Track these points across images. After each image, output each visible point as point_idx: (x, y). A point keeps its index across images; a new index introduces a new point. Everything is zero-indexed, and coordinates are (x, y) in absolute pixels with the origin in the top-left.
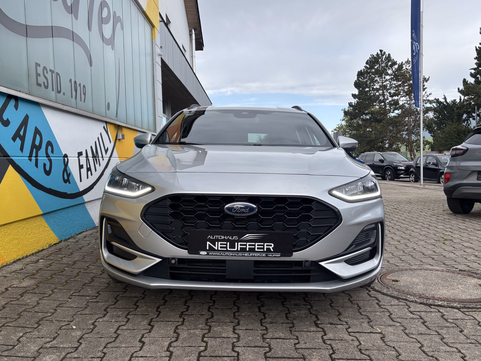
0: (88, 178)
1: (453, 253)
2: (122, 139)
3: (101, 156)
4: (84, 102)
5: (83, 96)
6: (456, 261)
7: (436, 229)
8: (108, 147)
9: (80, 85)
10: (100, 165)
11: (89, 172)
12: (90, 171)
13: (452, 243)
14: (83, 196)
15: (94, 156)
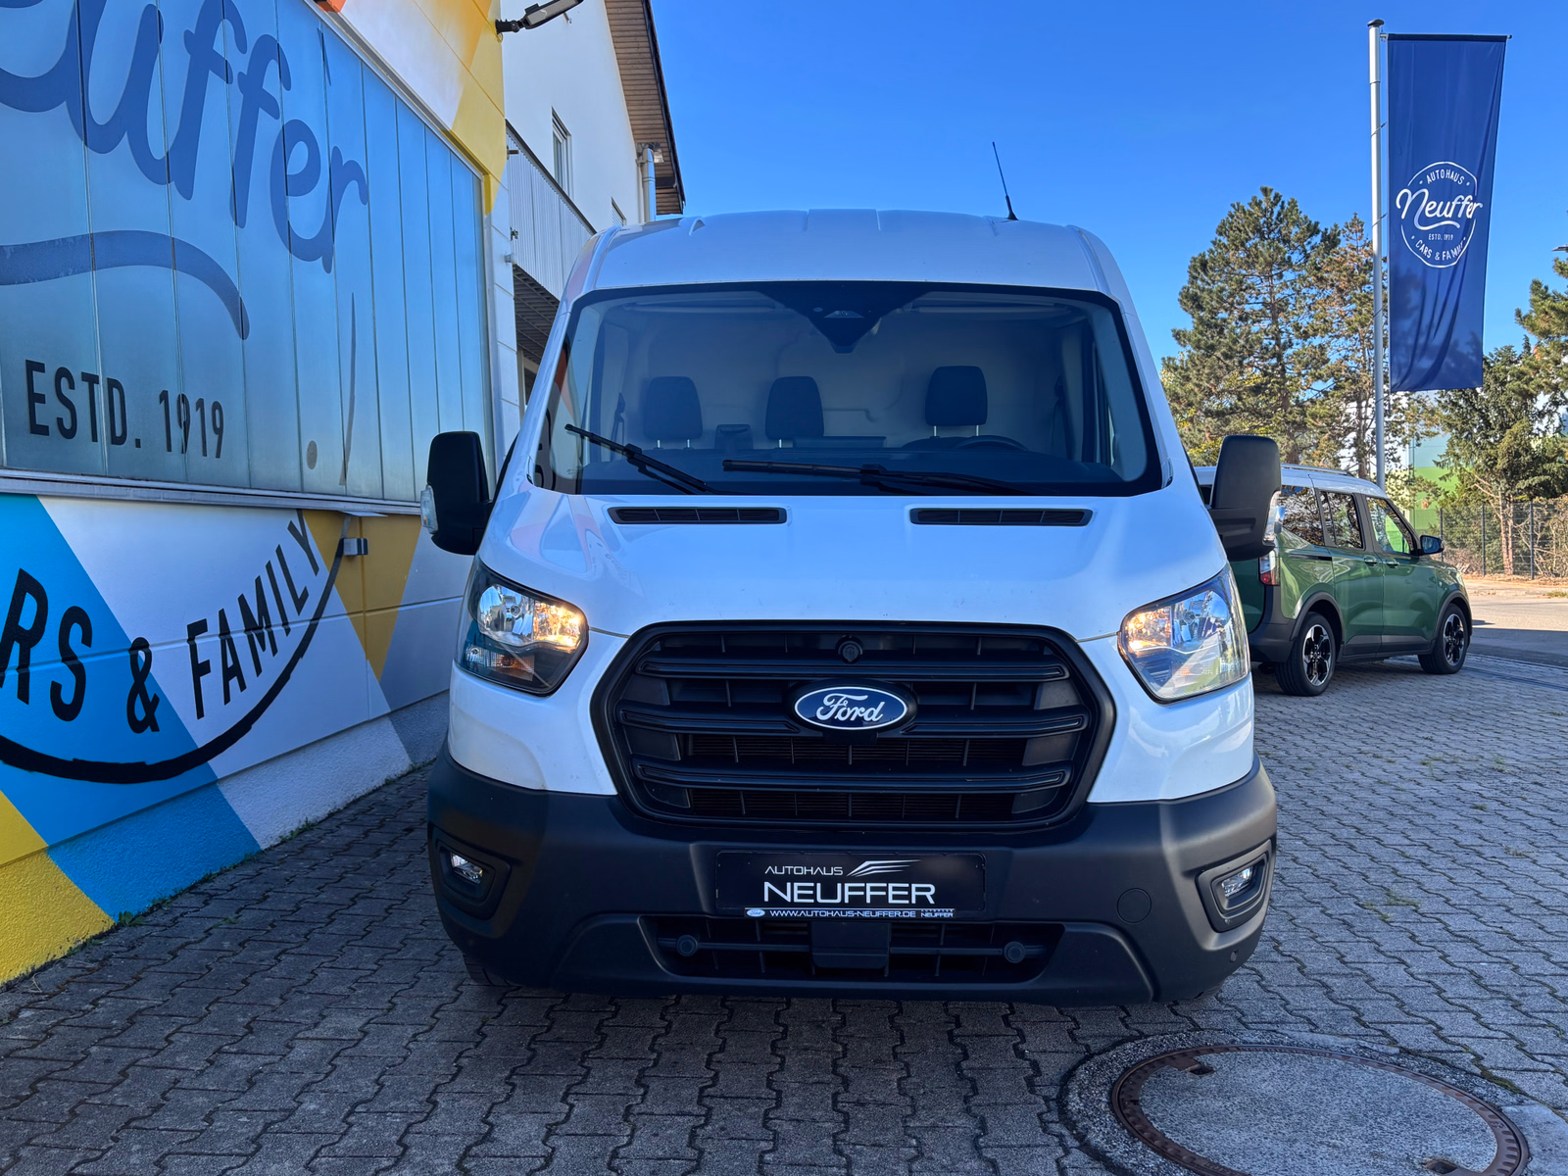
0: (227, 699)
1: (1404, 963)
2: (360, 554)
3: (281, 623)
4: (218, 456)
5: (212, 440)
6: (1401, 1005)
7: (1376, 851)
8: (305, 589)
9: (200, 404)
10: (275, 651)
11: (234, 683)
12: (235, 678)
13: (1415, 916)
14: (209, 762)
15: (250, 625)
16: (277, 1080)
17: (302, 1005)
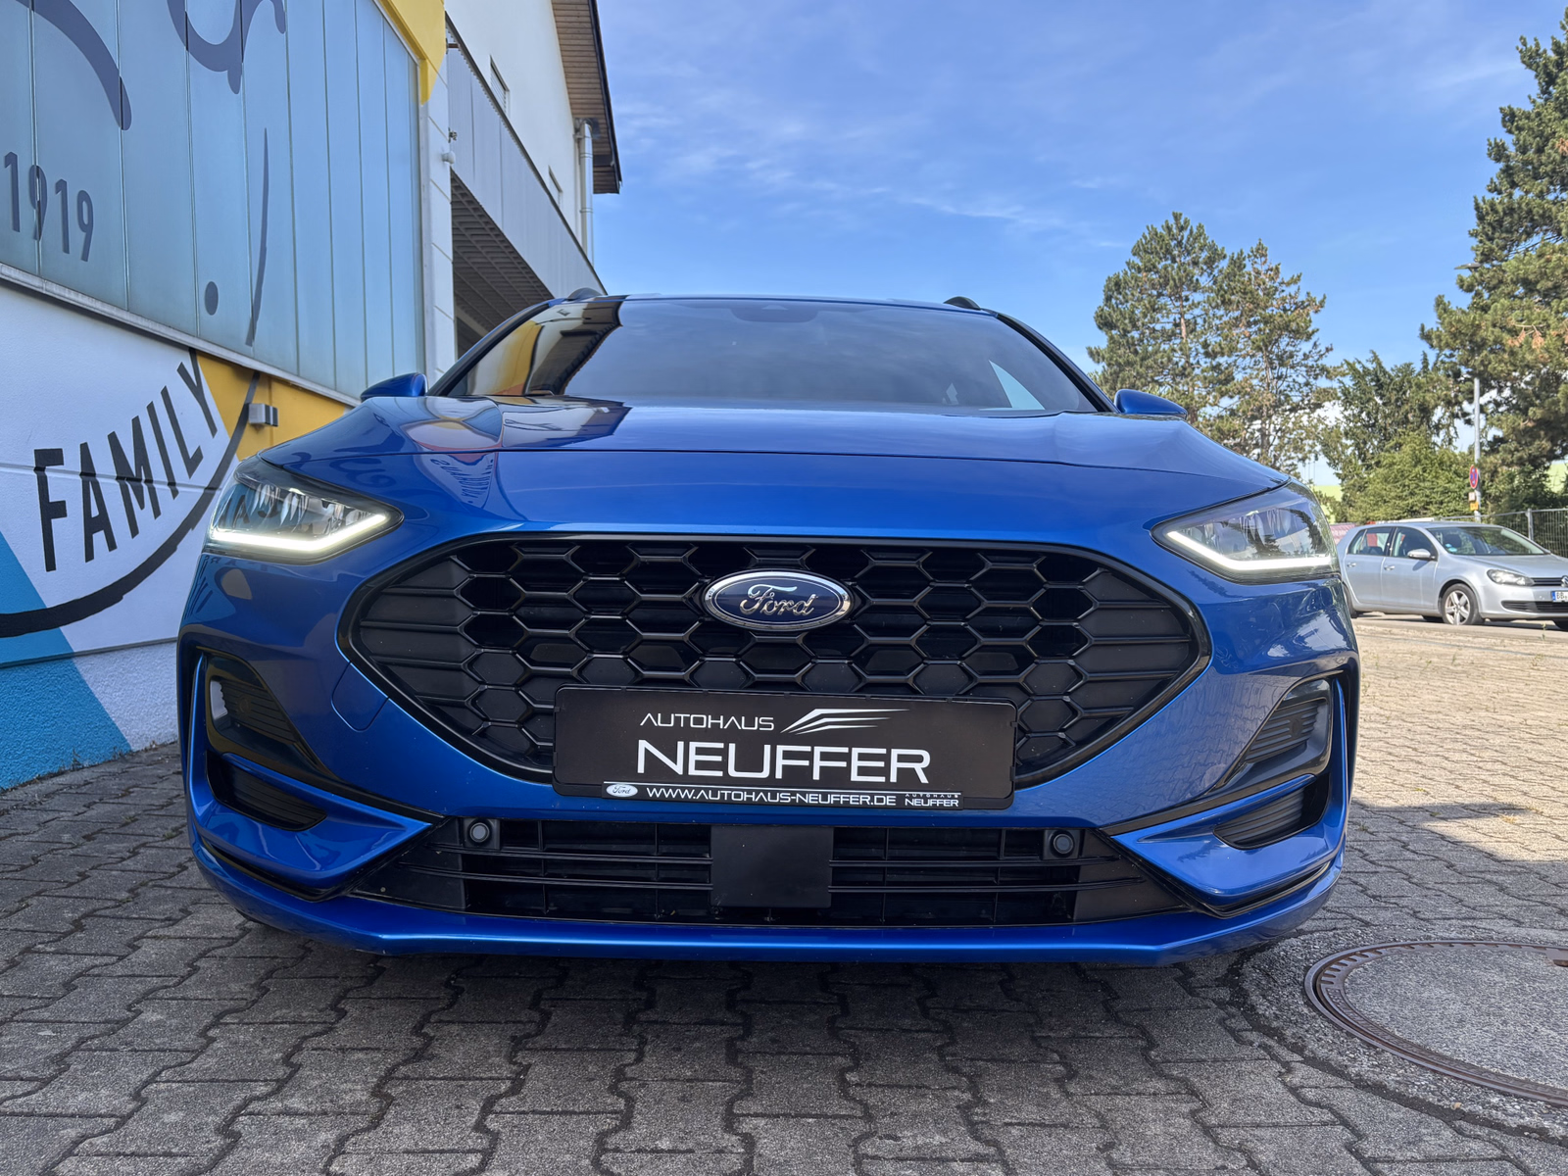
0: (89, 555)
2: (268, 423)
3: (166, 480)
4: (85, 257)
5: (77, 237)
8: (199, 449)
9: (61, 186)
10: (157, 513)
11: (99, 538)
12: (102, 533)
13: (1543, 819)
14: (62, 629)
15: (123, 476)
16: (108, 984)
17: (157, 900)
